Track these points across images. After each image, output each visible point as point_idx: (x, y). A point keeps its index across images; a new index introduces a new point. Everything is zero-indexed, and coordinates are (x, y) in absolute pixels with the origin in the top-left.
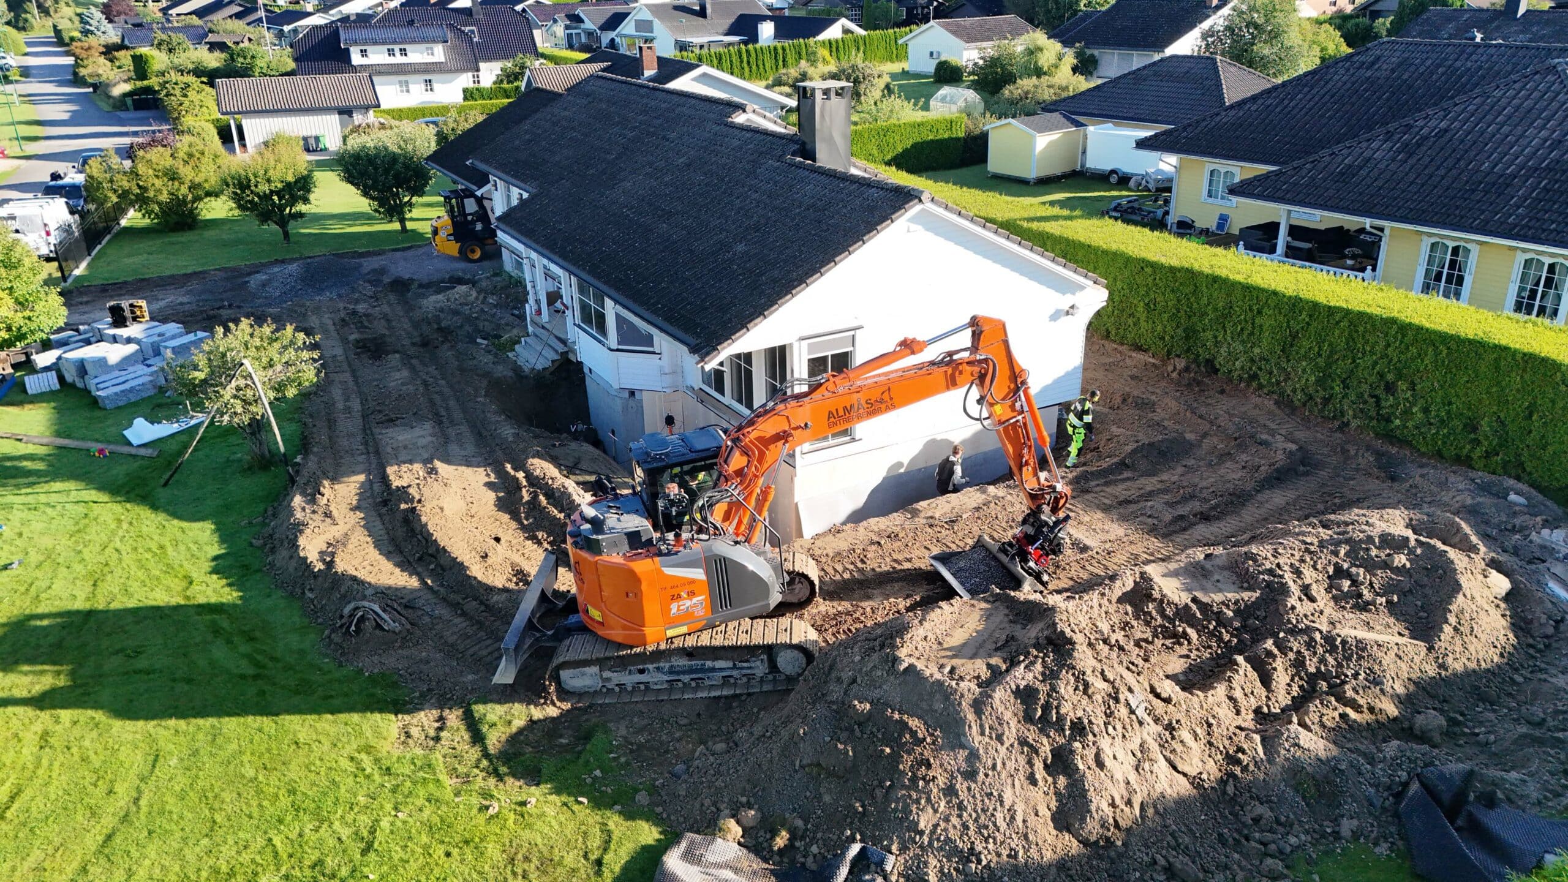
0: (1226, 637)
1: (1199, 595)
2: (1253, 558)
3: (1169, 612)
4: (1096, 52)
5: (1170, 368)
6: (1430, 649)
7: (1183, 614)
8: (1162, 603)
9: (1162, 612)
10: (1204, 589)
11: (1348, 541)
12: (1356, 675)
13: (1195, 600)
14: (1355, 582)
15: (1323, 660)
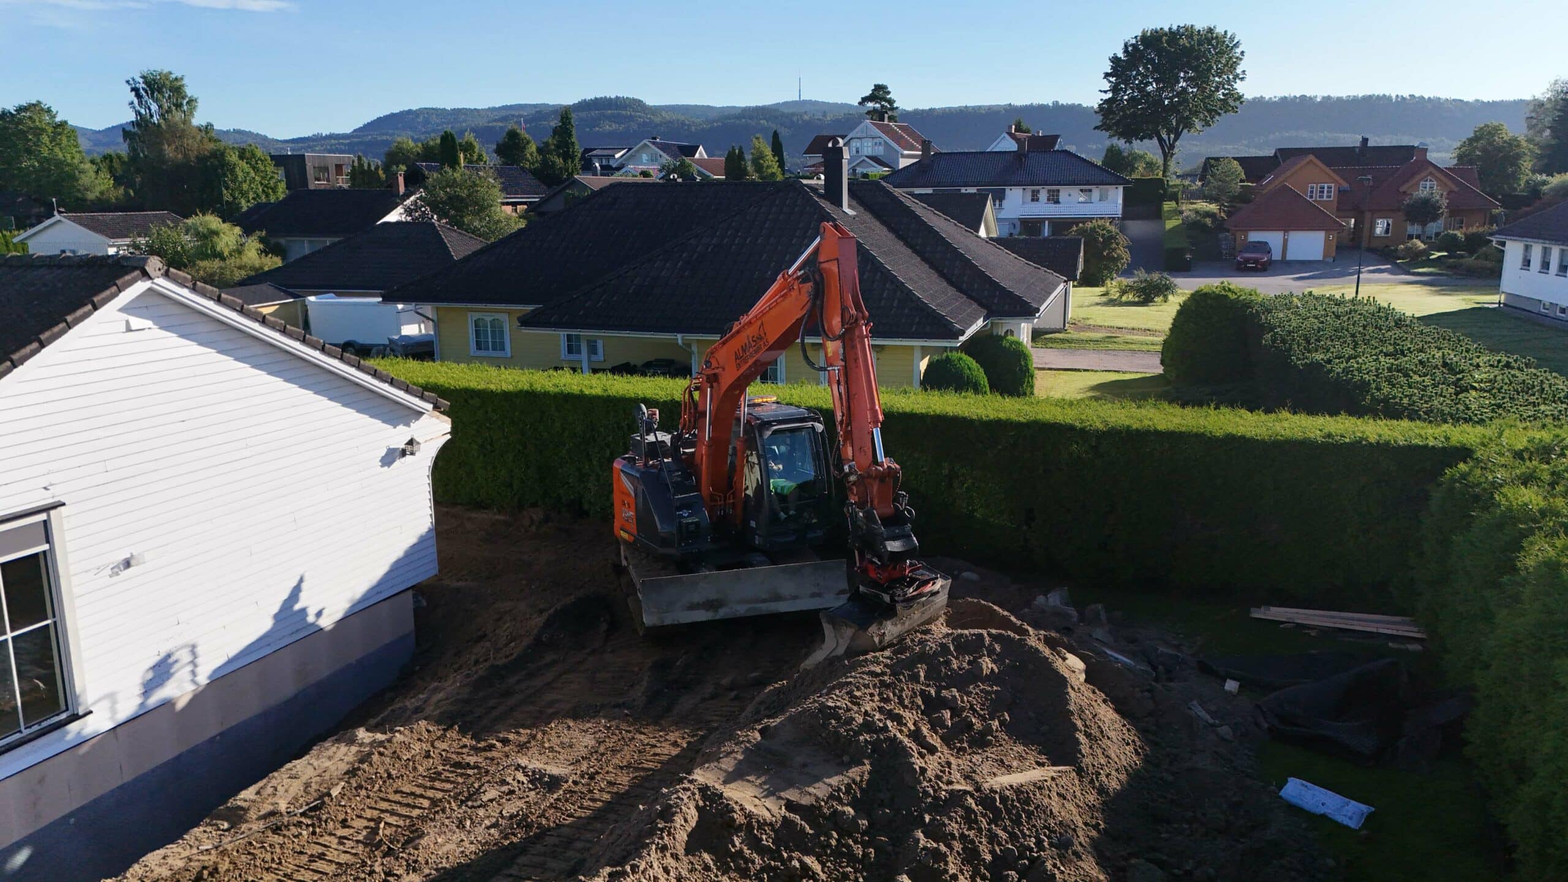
0: (859, 851)
1: (792, 795)
3: (766, 841)
6: (1080, 771)
7: (786, 834)
8: (751, 826)
9: (755, 843)
10: (790, 784)
11: (923, 657)
12: (1039, 843)
13: (791, 806)
14: (956, 711)
15: (993, 838)
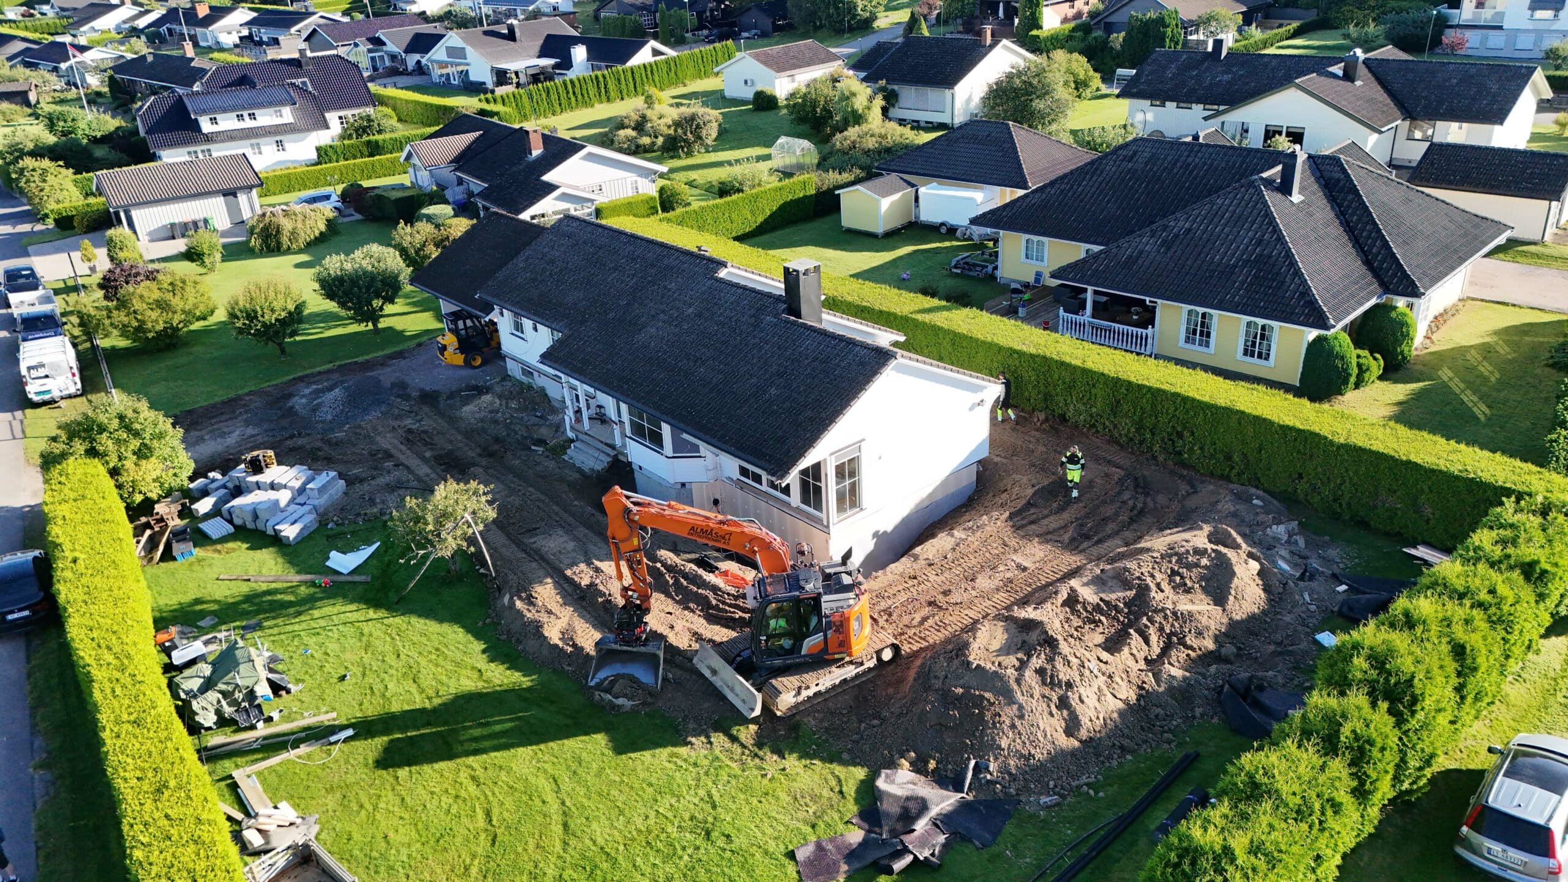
0: (1122, 619)
1: (1103, 596)
2: (1126, 569)
3: (1089, 609)
4: (896, 87)
5: (1036, 420)
6: (1224, 610)
7: (1097, 608)
8: (1084, 604)
9: (1085, 609)
10: (1104, 592)
11: (1176, 554)
12: (1190, 631)
13: (1101, 599)
14: (1182, 577)
15: (1173, 625)
